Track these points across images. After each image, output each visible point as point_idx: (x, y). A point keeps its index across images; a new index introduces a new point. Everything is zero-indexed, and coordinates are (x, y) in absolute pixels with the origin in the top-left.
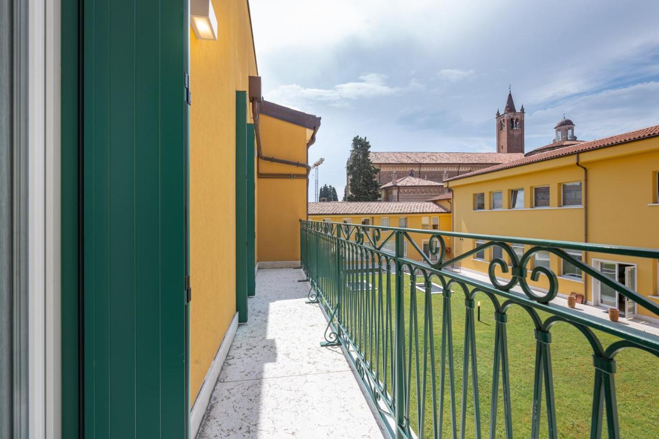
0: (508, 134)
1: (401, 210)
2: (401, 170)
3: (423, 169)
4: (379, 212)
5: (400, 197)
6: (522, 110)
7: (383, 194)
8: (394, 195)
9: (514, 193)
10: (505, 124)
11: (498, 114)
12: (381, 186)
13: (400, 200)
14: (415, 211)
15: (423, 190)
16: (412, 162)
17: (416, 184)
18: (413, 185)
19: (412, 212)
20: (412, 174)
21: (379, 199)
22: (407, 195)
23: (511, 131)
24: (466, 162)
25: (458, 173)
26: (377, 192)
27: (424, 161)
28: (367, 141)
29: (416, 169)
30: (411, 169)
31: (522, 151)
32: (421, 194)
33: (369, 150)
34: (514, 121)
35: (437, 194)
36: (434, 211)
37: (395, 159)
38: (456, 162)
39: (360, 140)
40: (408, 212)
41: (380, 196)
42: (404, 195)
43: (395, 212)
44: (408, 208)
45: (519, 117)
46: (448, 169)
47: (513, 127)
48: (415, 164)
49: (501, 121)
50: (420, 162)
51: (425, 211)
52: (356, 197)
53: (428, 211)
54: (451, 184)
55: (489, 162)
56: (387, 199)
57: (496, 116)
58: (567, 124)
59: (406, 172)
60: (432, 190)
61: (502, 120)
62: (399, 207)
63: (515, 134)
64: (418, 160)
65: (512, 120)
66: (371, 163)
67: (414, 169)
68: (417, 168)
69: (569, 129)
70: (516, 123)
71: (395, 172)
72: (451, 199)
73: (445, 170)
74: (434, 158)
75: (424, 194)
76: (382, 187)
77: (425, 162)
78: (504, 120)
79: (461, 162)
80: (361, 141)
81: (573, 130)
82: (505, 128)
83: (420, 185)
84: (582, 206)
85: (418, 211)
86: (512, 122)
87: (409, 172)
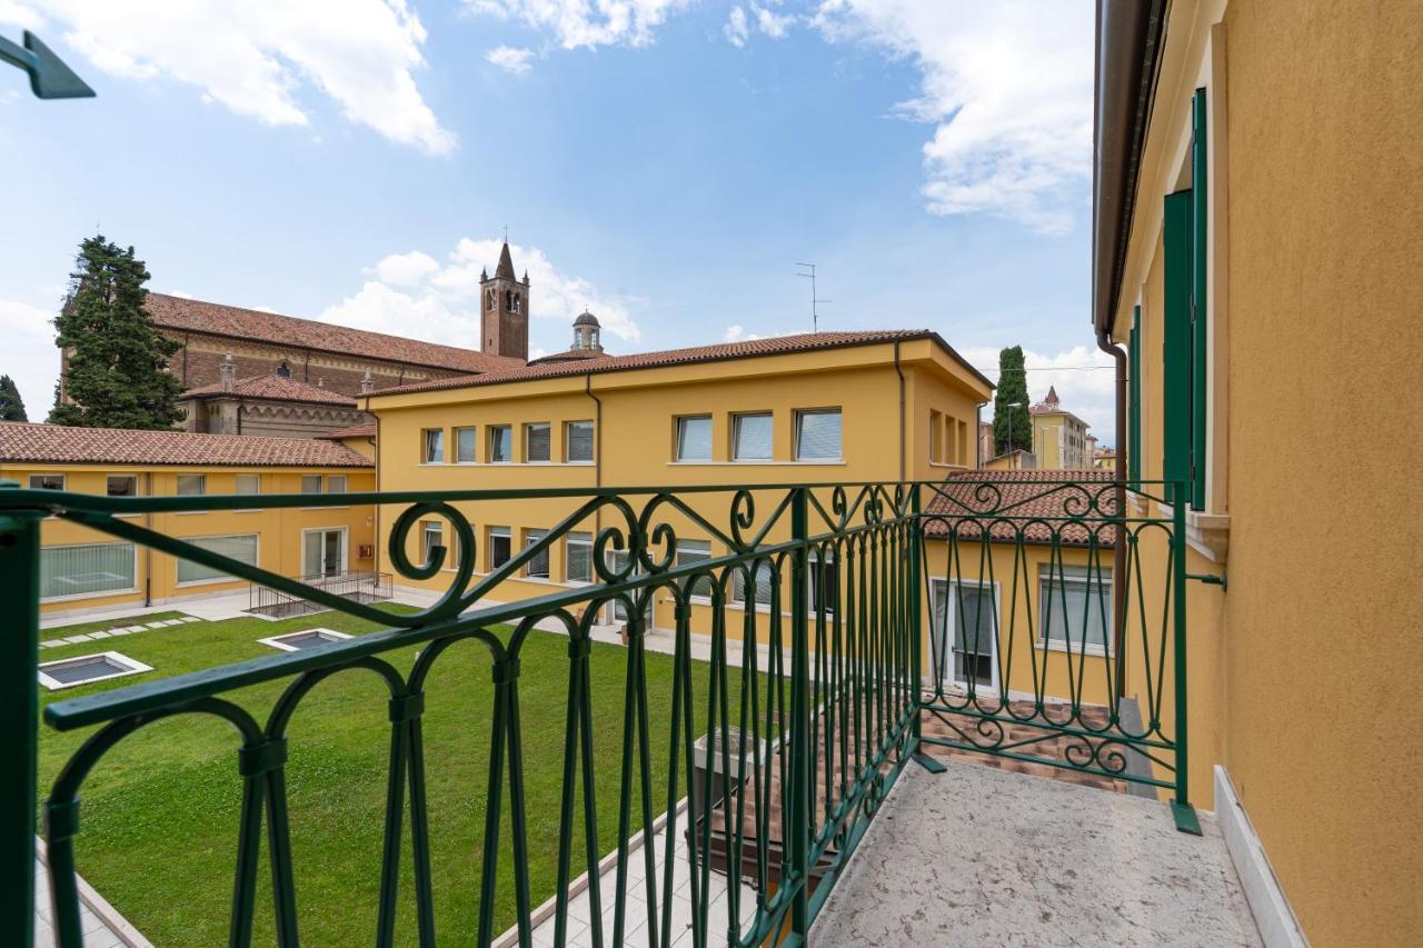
0: (502, 320)
1: (243, 456)
2: (253, 357)
3: (313, 363)
4: (170, 460)
5: (243, 424)
6: (526, 279)
7: (192, 412)
9: (496, 432)
10: (496, 298)
11: (484, 275)
12: (183, 391)
13: (243, 431)
14: (283, 461)
15: (312, 413)
16: (287, 341)
17: (294, 396)
18: (284, 396)
19: (275, 461)
20: (284, 370)
21: (177, 425)
22: (267, 420)
23: (507, 317)
24: (418, 360)
25: (401, 381)
26: (171, 407)
27: (318, 343)
28: (137, 258)
29: (297, 361)
30: (282, 357)
31: (525, 356)
32: (304, 421)
33: (142, 286)
34: (513, 296)
35: (346, 424)
36: (334, 462)
37: (236, 325)
38: (396, 357)
39: (111, 252)
40: (265, 461)
41: (181, 417)
42: (256, 419)
43: (226, 460)
44: (264, 452)
45: (520, 291)
46: (379, 370)
47: (509, 308)
48: (296, 347)
49: (489, 292)
50: (309, 344)
51: (310, 462)
52: (91, 414)
53: (319, 461)
54: (375, 404)
55: (465, 368)
56: (204, 426)
57: (479, 279)
58: (590, 324)
59: (267, 362)
60: (333, 412)
61: (491, 289)
62: (237, 448)
63: (513, 321)
64: (304, 339)
65: (509, 293)
66: (151, 324)
67: (291, 359)
68: (299, 358)
69: (593, 331)
70: (515, 302)
71: (229, 358)
72: (374, 437)
73: (368, 372)
74: (346, 340)
75: (314, 421)
76: (188, 393)
77: (321, 347)
78: (494, 291)
79: (408, 360)
80: (113, 254)
81: (598, 335)
82: (496, 308)
83: (303, 398)
84: (593, 463)
85: (293, 461)
86: (509, 299)
87: (275, 364)
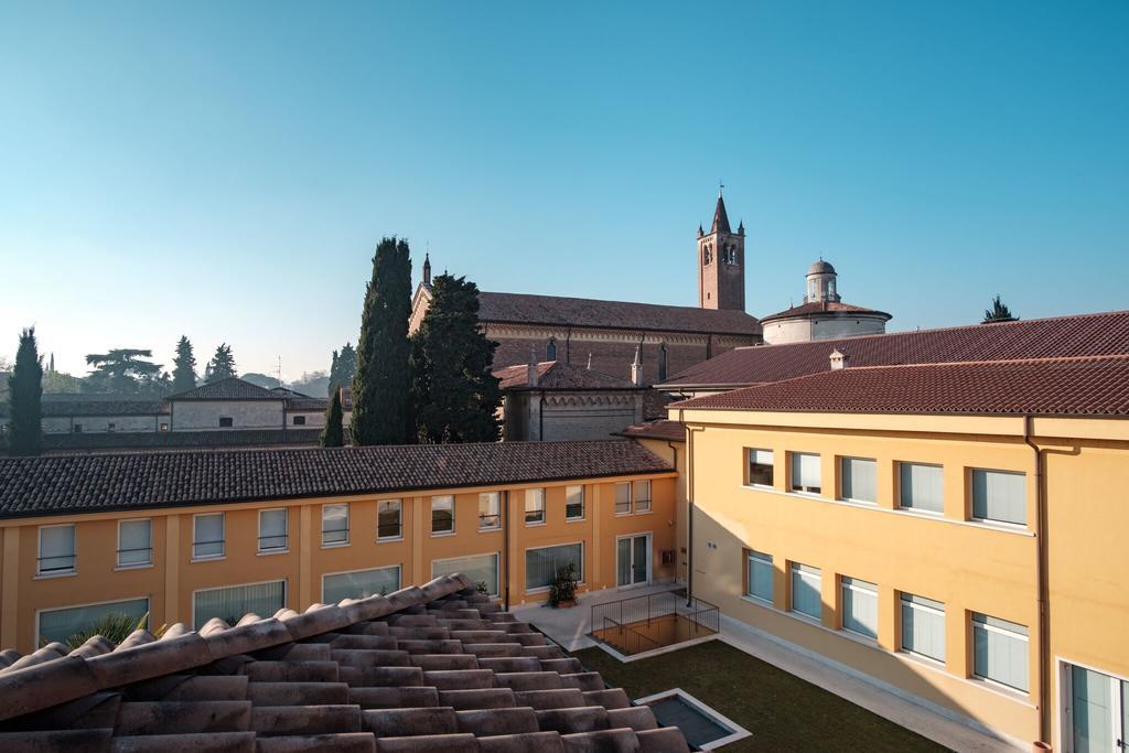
0: (720, 273)
2: (529, 338)
3: (572, 337)
4: (520, 477)
5: (544, 414)
6: (741, 229)
8: (532, 409)
10: (714, 254)
11: (701, 232)
13: (544, 419)
14: (600, 470)
16: (552, 320)
19: (594, 469)
20: (551, 346)
22: (561, 409)
23: (724, 269)
24: (654, 325)
29: (561, 338)
30: (551, 335)
31: (741, 307)
32: (588, 407)
34: (729, 248)
36: (640, 468)
38: (636, 324)
40: (588, 471)
42: (553, 408)
43: (558, 473)
44: (582, 460)
45: (736, 242)
46: (624, 338)
47: (726, 259)
48: (560, 325)
49: (706, 247)
50: (569, 321)
51: (621, 469)
53: (627, 467)
58: (827, 272)
59: (539, 341)
60: (611, 398)
61: (707, 244)
63: (730, 273)
64: (563, 316)
65: (726, 245)
67: (556, 336)
68: (562, 335)
70: (732, 254)
72: (677, 441)
74: (594, 312)
77: (578, 322)
78: (711, 246)
79: (646, 326)
81: (836, 285)
82: (713, 262)
85: (607, 469)
86: (726, 251)
87: (546, 341)
